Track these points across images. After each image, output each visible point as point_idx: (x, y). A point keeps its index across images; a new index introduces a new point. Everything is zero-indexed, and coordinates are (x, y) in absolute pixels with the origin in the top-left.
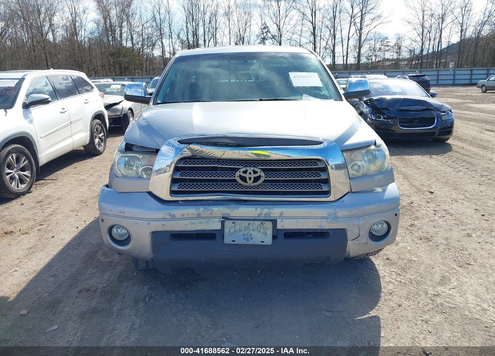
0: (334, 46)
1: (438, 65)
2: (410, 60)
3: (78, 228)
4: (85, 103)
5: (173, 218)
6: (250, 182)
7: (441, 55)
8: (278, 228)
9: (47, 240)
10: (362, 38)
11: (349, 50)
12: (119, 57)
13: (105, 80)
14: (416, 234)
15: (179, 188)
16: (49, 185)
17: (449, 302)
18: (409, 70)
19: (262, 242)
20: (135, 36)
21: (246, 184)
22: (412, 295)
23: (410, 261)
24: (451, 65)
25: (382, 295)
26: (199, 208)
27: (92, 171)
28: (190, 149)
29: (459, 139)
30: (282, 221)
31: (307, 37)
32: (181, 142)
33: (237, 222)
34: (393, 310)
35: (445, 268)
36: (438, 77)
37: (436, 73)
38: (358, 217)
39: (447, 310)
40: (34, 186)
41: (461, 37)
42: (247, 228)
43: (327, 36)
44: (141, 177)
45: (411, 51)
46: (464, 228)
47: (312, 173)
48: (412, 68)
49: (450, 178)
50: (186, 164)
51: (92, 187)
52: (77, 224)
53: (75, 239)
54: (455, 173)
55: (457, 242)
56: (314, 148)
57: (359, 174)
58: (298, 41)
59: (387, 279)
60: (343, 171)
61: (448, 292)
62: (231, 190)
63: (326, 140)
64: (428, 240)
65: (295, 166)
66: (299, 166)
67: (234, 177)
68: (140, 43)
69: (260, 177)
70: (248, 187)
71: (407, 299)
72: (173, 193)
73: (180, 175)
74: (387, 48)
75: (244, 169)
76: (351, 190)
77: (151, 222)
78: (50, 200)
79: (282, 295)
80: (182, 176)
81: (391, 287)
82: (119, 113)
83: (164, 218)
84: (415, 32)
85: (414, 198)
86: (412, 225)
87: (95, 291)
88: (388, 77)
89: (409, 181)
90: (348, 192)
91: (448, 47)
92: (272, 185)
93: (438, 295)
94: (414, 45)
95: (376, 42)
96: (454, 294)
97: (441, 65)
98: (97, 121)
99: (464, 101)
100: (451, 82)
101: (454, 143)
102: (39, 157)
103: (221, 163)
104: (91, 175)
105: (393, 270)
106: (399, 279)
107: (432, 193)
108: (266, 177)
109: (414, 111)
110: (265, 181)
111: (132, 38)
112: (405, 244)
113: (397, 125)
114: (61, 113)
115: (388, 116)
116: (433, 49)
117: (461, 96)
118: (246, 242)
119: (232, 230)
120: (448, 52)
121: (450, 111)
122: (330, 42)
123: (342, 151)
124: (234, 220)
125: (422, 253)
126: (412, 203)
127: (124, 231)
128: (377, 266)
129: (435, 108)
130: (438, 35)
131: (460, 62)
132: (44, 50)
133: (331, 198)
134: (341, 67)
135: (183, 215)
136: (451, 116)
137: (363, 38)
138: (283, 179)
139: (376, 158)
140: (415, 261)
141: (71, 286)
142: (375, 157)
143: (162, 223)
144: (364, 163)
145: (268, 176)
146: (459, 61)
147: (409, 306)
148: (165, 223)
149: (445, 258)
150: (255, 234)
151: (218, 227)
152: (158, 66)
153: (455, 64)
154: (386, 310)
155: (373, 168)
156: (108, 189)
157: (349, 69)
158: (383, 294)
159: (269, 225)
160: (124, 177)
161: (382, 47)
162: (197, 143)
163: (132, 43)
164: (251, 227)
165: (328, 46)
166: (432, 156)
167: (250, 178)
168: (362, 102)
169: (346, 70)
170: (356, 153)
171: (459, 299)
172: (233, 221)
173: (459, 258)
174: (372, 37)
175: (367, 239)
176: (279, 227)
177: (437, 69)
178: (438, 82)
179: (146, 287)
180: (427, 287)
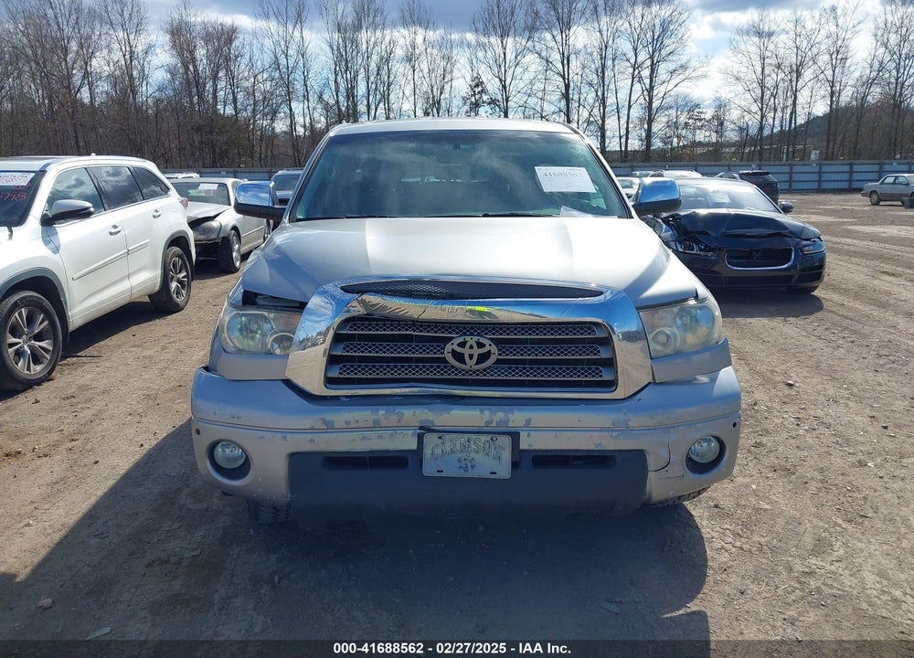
0: (603, 119)
1: (791, 155)
2: (741, 145)
3: (142, 445)
4: (154, 217)
5: (330, 428)
6: (471, 364)
7: (795, 137)
8: (521, 448)
9: (85, 470)
10: (654, 105)
11: (631, 126)
12: (211, 133)
13: (184, 175)
14: (766, 462)
15: (341, 373)
16: (86, 366)
17: (831, 587)
18: (738, 162)
19: (492, 473)
20: (240, 96)
21: (463, 366)
22: (763, 573)
23: (758, 510)
24: (814, 155)
25: (710, 572)
26: (378, 411)
27: (165, 340)
28: (363, 303)
29: (836, 289)
30: (529, 435)
31: (553, 102)
32: (346, 289)
33: (448, 436)
34: (730, 600)
35: (821, 524)
36: (791, 177)
37: (787, 169)
38: (666, 428)
39: (829, 601)
40: (57, 368)
41: (831, 106)
42: (464, 448)
43: (591, 101)
44: (270, 353)
45: (741, 128)
46: (851, 451)
47: (584, 347)
48: (745, 159)
49: (822, 359)
50: (355, 330)
51: (167, 371)
52: (140, 439)
53: (137, 467)
54: (830, 350)
55: (841, 477)
56: (589, 302)
57: (668, 351)
58: (539, 109)
59: (717, 544)
60: (640, 345)
61: (828, 567)
62: (436, 377)
63: (608, 288)
64: (789, 472)
65: (552, 334)
66: (560, 334)
67: (442, 353)
68: (250, 109)
69: (488, 354)
70: (467, 372)
71: (756, 580)
72: (329, 381)
73: (344, 349)
74: (699, 124)
75: (461, 340)
76: (654, 379)
77: (288, 435)
78: (88, 394)
79: (526, 573)
80: (348, 351)
81: (724, 557)
82: (214, 236)
83: (312, 428)
84: (747, 94)
85: (758, 396)
86: (757, 445)
87: (179, 563)
88: (703, 174)
89: (748, 365)
90: (649, 383)
91: (808, 123)
92: (510, 368)
93: (811, 574)
94: (747, 118)
95: (679, 113)
96: (840, 571)
97: (796, 155)
98: (176, 249)
99: (840, 220)
100: (814, 186)
101: (826, 296)
102: (70, 314)
103: (418, 329)
104: (164, 348)
105: (726, 526)
106: (738, 544)
107: (790, 385)
108: (500, 355)
109: (753, 237)
110: (498, 362)
111: (235, 100)
112: (748, 480)
113: (724, 261)
114: (111, 234)
115: (706, 246)
116: (782, 127)
117: (834, 211)
118: (462, 474)
119: (438, 451)
120: (808, 132)
121: (819, 238)
122: (596, 111)
123: (637, 309)
124: (442, 432)
125: (779, 496)
126: (755, 404)
127: (236, 452)
128: (697, 520)
129: (790, 232)
130: (790, 102)
131: (830, 150)
132: (72, 118)
133: (619, 393)
134: (616, 157)
135: (348, 423)
136: (820, 246)
137: (656, 104)
138: (530, 357)
139: (697, 321)
140: (767, 509)
141: (131, 554)
142: (695, 320)
143: (310, 436)
144: (677, 331)
145: (504, 352)
146: (828, 148)
147: (759, 593)
148: (315, 437)
149: (819, 506)
150: (479, 458)
151: (412, 444)
152: (282, 150)
153: (820, 153)
154: (718, 600)
155: (691, 339)
156: (209, 374)
157: (631, 161)
158: (712, 572)
159: (505, 441)
160: (239, 351)
161: (691, 121)
162: (377, 292)
163: (235, 108)
164: (473, 446)
165: (592, 119)
166: (788, 319)
167: (471, 356)
168: (660, 220)
169: (626, 162)
170: (661, 313)
171: (848, 581)
172: (440, 434)
173: (847, 505)
174: (672, 104)
175: (684, 469)
176: (524, 445)
177: (789, 162)
178: (790, 186)
179: (273, 557)
180: (790, 559)
